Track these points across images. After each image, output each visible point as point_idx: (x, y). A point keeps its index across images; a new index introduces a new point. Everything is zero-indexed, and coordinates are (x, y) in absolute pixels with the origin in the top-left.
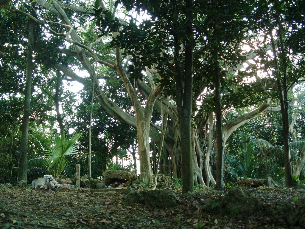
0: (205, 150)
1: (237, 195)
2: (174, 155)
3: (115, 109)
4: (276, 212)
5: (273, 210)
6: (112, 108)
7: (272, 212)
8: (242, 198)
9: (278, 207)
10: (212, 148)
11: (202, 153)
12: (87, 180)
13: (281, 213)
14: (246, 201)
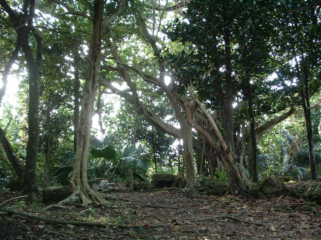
0: (239, 153)
1: (270, 181)
2: (210, 159)
3: (154, 118)
4: (297, 191)
5: (295, 189)
6: (152, 118)
7: (294, 191)
8: (273, 183)
9: (298, 188)
10: (246, 151)
11: (237, 156)
12: (138, 183)
13: (300, 191)
14: (276, 185)
